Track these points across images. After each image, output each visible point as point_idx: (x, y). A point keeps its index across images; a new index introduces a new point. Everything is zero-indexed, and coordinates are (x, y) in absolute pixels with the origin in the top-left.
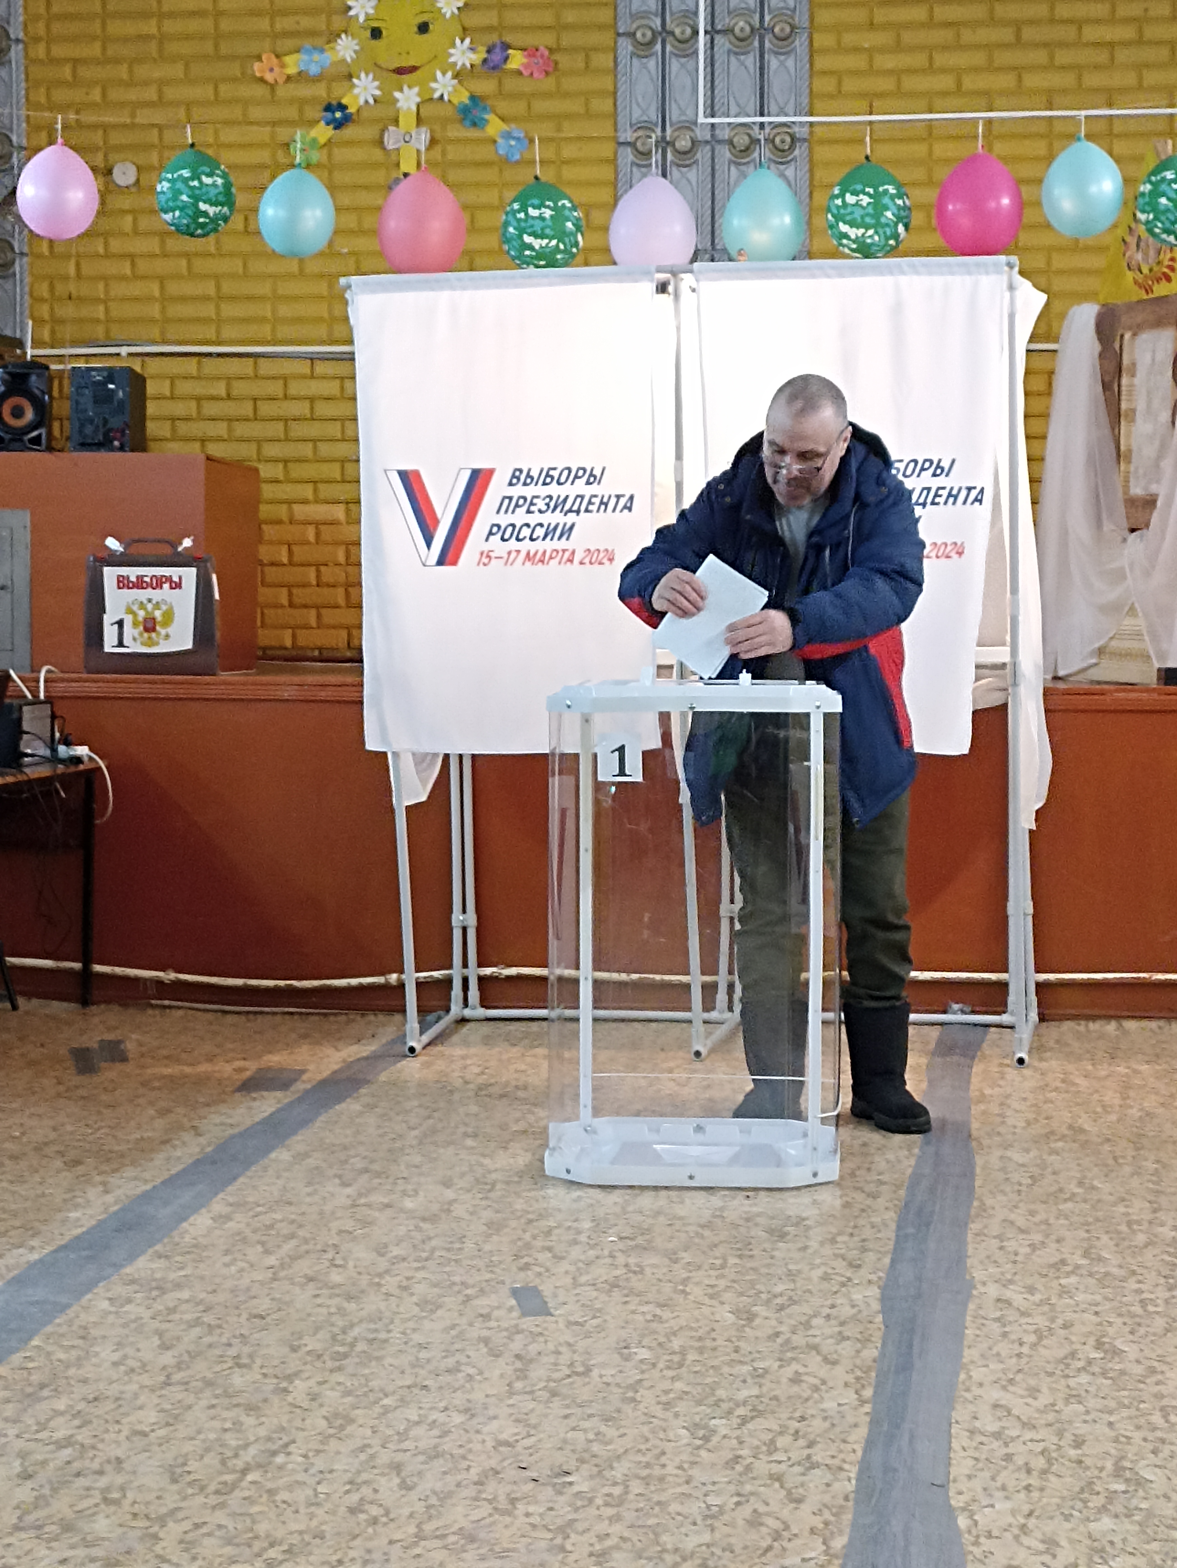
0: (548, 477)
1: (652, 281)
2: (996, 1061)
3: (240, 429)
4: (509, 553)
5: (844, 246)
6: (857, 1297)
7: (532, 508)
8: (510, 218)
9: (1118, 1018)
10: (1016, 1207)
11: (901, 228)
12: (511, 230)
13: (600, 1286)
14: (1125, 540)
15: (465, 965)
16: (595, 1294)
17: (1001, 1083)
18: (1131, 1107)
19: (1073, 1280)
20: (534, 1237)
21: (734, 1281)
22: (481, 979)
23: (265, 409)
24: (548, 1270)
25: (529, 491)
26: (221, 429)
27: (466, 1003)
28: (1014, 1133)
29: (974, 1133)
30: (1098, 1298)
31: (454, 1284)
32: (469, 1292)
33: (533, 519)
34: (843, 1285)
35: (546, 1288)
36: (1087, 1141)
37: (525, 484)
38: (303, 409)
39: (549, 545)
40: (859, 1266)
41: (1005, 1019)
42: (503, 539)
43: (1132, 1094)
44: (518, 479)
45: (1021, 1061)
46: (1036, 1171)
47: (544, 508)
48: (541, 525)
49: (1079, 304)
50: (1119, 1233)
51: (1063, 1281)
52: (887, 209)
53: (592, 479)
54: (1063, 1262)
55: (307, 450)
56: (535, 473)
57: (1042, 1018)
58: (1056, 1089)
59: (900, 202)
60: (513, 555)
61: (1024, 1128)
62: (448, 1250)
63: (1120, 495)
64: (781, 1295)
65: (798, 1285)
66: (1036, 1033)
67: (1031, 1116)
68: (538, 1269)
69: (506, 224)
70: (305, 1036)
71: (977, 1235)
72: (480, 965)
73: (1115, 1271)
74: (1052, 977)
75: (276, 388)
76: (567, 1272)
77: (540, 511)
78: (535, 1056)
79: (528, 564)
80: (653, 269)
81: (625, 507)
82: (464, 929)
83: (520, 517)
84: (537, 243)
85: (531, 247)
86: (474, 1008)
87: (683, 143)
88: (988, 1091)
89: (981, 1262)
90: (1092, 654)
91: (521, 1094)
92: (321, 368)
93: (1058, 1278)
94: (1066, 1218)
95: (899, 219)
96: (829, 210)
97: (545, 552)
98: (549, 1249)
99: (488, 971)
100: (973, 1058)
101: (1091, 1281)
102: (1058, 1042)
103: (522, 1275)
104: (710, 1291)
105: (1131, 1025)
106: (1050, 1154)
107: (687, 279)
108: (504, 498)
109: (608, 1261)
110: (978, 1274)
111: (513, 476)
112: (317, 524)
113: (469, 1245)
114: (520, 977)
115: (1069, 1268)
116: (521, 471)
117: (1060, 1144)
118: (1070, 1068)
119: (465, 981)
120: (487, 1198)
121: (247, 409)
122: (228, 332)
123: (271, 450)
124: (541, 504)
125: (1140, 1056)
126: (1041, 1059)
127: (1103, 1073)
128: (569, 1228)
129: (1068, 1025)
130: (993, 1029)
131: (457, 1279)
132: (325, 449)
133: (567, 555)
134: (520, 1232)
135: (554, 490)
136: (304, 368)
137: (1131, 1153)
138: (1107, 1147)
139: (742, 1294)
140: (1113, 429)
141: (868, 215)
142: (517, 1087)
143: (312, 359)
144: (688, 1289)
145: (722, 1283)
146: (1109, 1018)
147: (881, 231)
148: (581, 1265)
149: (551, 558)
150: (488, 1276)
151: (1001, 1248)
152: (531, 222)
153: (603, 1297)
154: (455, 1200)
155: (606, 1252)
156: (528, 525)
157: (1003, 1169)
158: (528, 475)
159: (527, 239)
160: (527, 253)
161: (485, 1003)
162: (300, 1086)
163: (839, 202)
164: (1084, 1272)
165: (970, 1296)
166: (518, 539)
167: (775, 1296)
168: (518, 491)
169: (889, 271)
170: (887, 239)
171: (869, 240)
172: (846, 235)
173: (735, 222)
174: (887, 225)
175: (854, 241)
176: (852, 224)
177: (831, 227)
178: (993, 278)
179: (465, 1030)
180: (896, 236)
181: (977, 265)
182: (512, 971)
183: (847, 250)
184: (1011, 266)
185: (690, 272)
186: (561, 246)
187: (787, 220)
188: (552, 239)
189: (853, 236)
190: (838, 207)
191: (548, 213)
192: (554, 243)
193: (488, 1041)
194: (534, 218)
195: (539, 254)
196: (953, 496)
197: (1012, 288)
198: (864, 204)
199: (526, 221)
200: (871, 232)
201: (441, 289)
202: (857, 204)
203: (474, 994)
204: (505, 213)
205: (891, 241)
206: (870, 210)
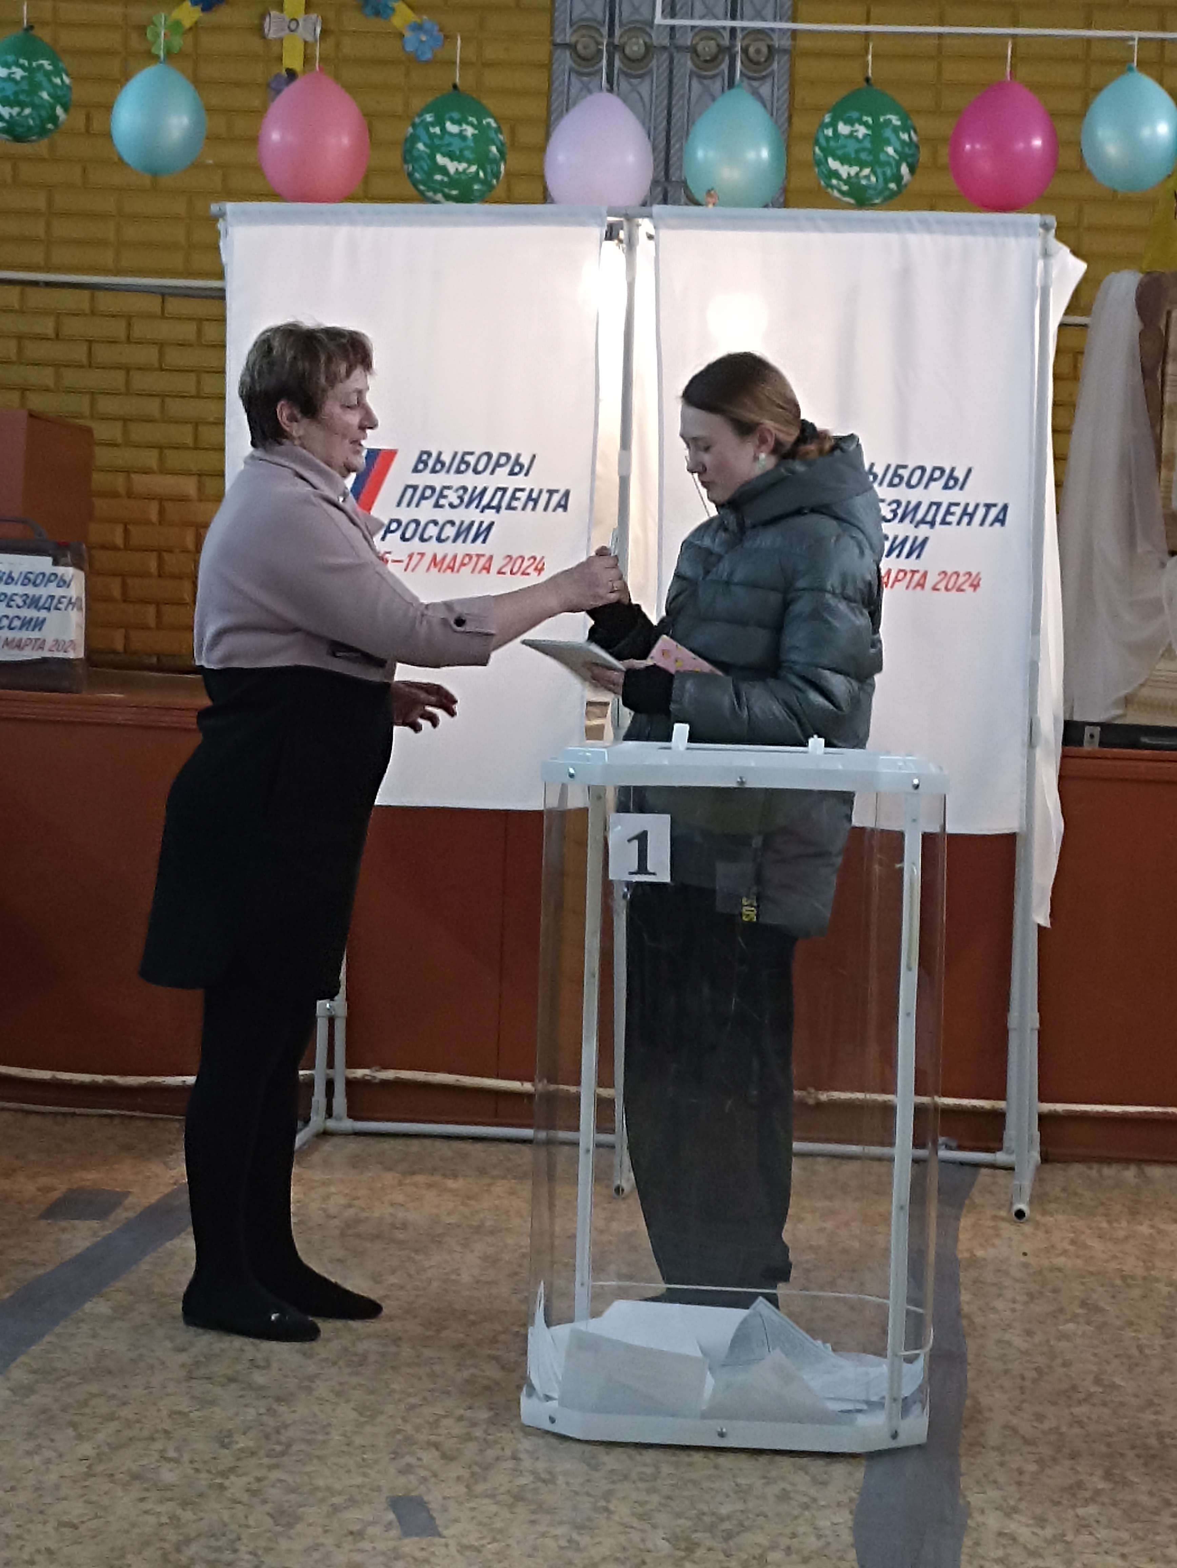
0: (462, 464)
1: (601, 226)
2: (989, 1212)
3: (70, 377)
4: (411, 556)
5: (833, 187)
6: (823, 1523)
7: (442, 501)
8: (421, 131)
9: (1140, 1162)
10: (1019, 1409)
11: (904, 169)
12: (421, 146)
13: (500, 1498)
14: (1163, 565)
15: (330, 1064)
16: (494, 1508)
17: (997, 1241)
18: (1157, 1280)
19: (1092, 1510)
20: (418, 1429)
21: (669, 1498)
22: (350, 1084)
23: (103, 354)
24: (435, 1475)
25: (438, 480)
26: (46, 376)
27: (329, 1113)
28: (1014, 1310)
29: (966, 1308)
30: (1125, 1536)
31: (317, 1489)
32: (337, 1500)
33: (442, 515)
34: (806, 1507)
35: (434, 1499)
36: (1105, 1324)
37: (434, 471)
38: (150, 355)
39: (461, 548)
40: (825, 1484)
41: (1000, 1157)
42: (403, 538)
43: (1158, 1263)
44: (426, 465)
45: (1020, 1214)
46: (1041, 1361)
47: (456, 502)
48: (452, 523)
49: (1117, 271)
50: (1147, 1447)
51: (1081, 1511)
52: (888, 143)
53: (518, 468)
54: (1080, 1485)
55: (152, 407)
56: (446, 458)
57: (1045, 1158)
58: (1065, 1252)
59: (905, 137)
60: (416, 558)
61: (1025, 1303)
62: (309, 1442)
63: (1159, 510)
64: (729, 1517)
65: (751, 1505)
66: (1039, 1179)
67: (1034, 1287)
68: (423, 1473)
69: (413, 139)
70: (128, 1148)
71: (971, 1445)
72: (351, 1064)
73: (1144, 1499)
74: (1060, 1107)
75: (118, 329)
76: (459, 1478)
77: (452, 506)
78: (416, 1185)
79: (434, 570)
80: (604, 211)
81: (559, 505)
82: (331, 1020)
83: (425, 512)
84: (452, 167)
85: (444, 170)
86: (339, 1119)
87: (635, 48)
88: (980, 1253)
89: (978, 1482)
90: (1116, 704)
91: (400, 1235)
92: (174, 306)
93: (1074, 1507)
94: (1081, 1424)
95: (903, 157)
96: (817, 142)
97: (455, 558)
98: (436, 1446)
99: (359, 1073)
100: (961, 1206)
101: (1116, 1512)
102: (1064, 1190)
103: (402, 1480)
104: (640, 1510)
105: (1156, 1172)
106: (1059, 1339)
107: (645, 226)
108: (408, 487)
109: (510, 1464)
110: (975, 1499)
111: (420, 460)
112: (161, 500)
113: (336, 1436)
114: (398, 1083)
115: (1087, 1494)
116: (429, 454)
117: (1071, 1326)
118: (1080, 1224)
119: (330, 1085)
120: (357, 1374)
121: (79, 353)
122: (60, 255)
123: (107, 405)
124: (453, 498)
125: (1166, 1213)
126: (1044, 1213)
127: (1122, 1234)
128: (460, 1418)
129: (1077, 1169)
130: (984, 1171)
131: (321, 1483)
132: (175, 407)
133: (482, 561)
134: (399, 1421)
135: (469, 480)
136: (153, 304)
137: (1159, 1341)
138: (1129, 1333)
139: (679, 1515)
140: (1153, 427)
141: (864, 149)
142: (393, 1226)
143: (164, 294)
144: (612, 1507)
145: (655, 1499)
146: (1127, 1161)
147: (879, 171)
148: (476, 1469)
149: (463, 564)
150: (359, 1480)
151: (1002, 1464)
152: (447, 140)
153: (505, 1514)
154: (317, 1375)
155: (508, 1452)
156: (435, 523)
157: (1002, 1358)
158: (438, 460)
159: (441, 160)
160: (438, 177)
161: (353, 1114)
162: (122, 1215)
163: (829, 132)
164: (1106, 1500)
165: (964, 1527)
166: (422, 539)
167: (722, 1519)
168: (425, 479)
169: (895, 227)
170: (886, 181)
171: (864, 182)
172: (836, 174)
173: (700, 154)
174: (889, 164)
175: (846, 182)
176: (844, 160)
177: (818, 163)
178: (1024, 241)
179: (327, 1147)
180: (898, 178)
181: (1004, 224)
182: (389, 1074)
183: (836, 194)
184: (1046, 227)
185: (650, 216)
186: (481, 174)
187: (765, 154)
188: (470, 163)
189: (845, 176)
190: (827, 138)
191: (470, 131)
192: (473, 169)
193: (357, 1163)
194: (451, 135)
195: (454, 182)
196: (968, 515)
197: (1046, 254)
198: (860, 136)
199: (441, 137)
200: (867, 171)
201: (338, 223)
202: (851, 136)
203: (340, 1101)
204: (414, 125)
205: (893, 186)
206: (867, 144)
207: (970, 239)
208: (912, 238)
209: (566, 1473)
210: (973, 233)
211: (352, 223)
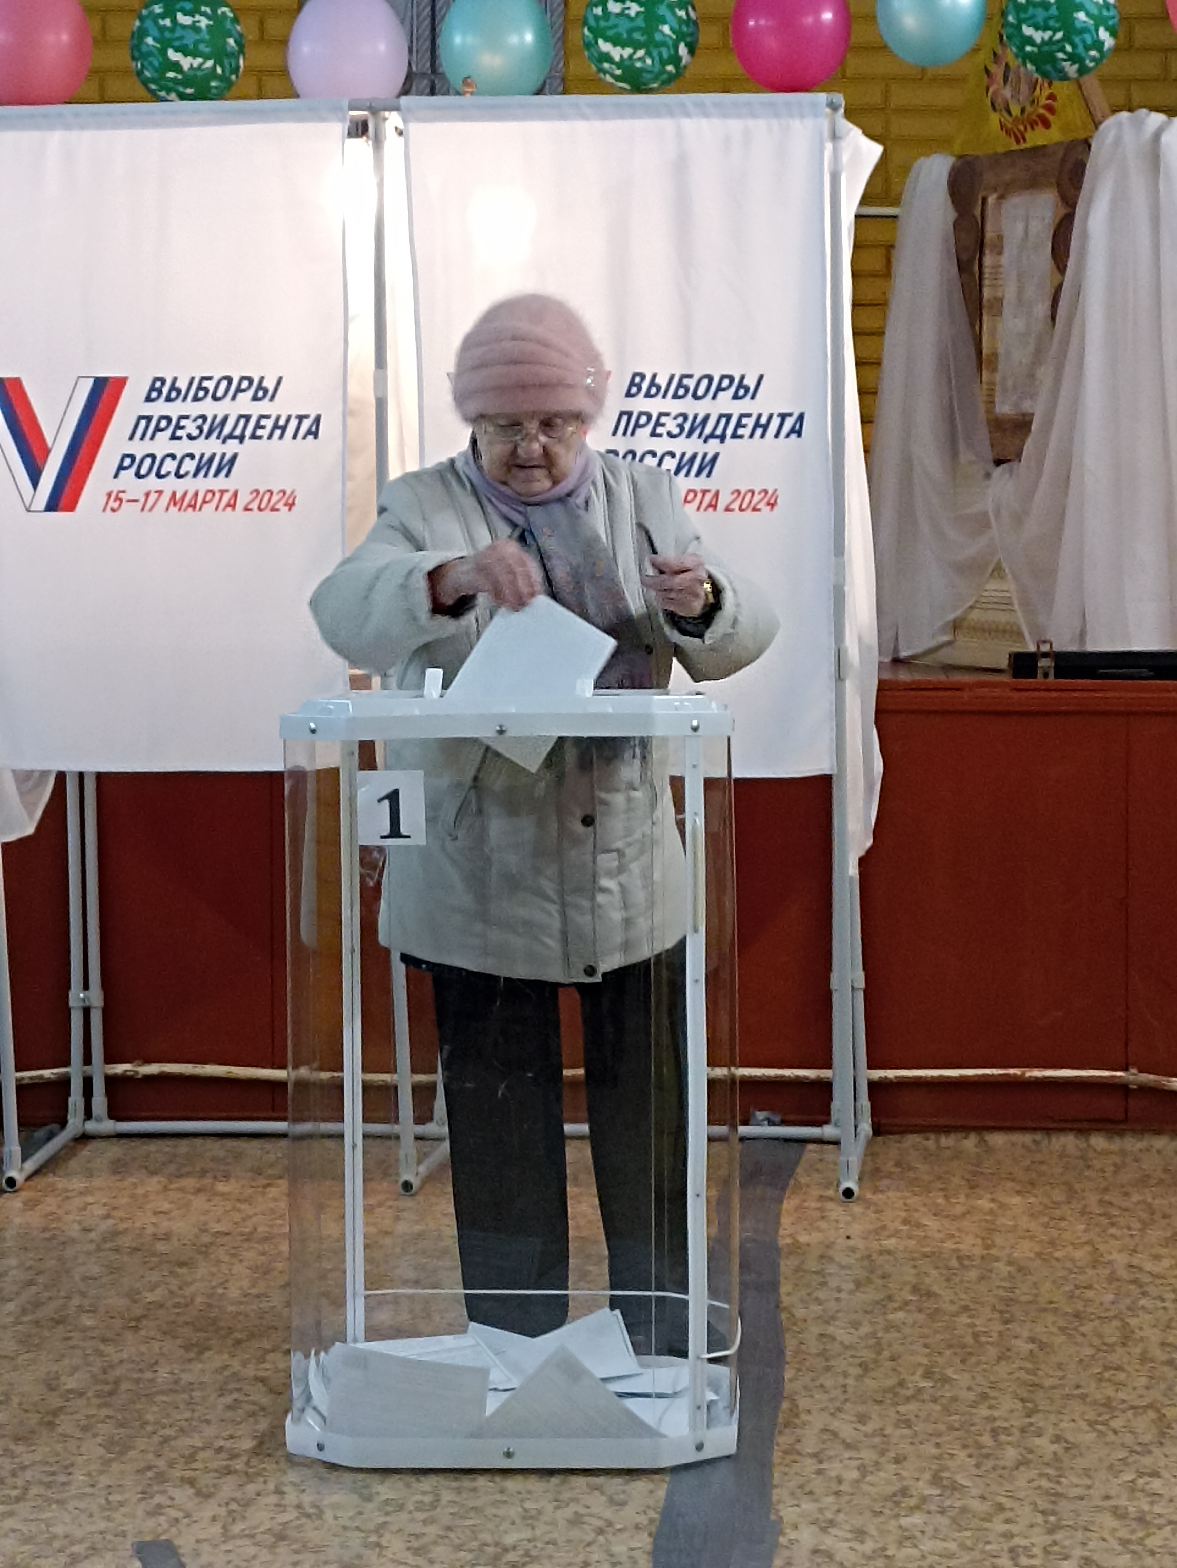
0: (200, 390)
1: (342, 120)
2: (815, 1192)
4: (147, 495)
5: (605, 72)
6: (620, 1549)
7: (179, 433)
8: (149, 24)
9: (981, 1129)
10: (839, 1410)
11: (683, 50)
12: (150, 41)
13: (259, 1538)
14: (988, 476)
15: (87, 1060)
16: (252, 1550)
17: (823, 1225)
18: (997, 1259)
19: (917, 1519)
20: (171, 1465)
21: (449, 1529)
22: (111, 1081)
24: (188, 1516)
25: (174, 410)
27: (88, 1114)
28: (838, 1300)
29: (785, 1300)
30: (953, 1546)
31: (55, 1537)
32: (76, 1549)
33: (181, 448)
34: (600, 1532)
35: (185, 1543)
36: (937, 1310)
37: (169, 399)
39: (202, 484)
40: (623, 1504)
41: (828, 1131)
42: (138, 475)
43: (999, 1240)
44: (160, 392)
45: (848, 1193)
46: (868, 1355)
47: (195, 433)
48: (192, 456)
49: (926, 154)
50: (980, 1447)
51: (904, 1521)
52: (664, 21)
53: (261, 393)
54: (904, 1492)
56: (182, 384)
57: (878, 1130)
58: (896, 1234)
59: (682, 13)
60: (153, 497)
61: (851, 1292)
62: (49, 1485)
63: (982, 415)
64: (514, 1548)
65: (538, 1532)
66: (870, 1153)
67: (862, 1274)
68: (173, 1513)
69: (142, 33)
71: (786, 1452)
72: (110, 1058)
73: (976, 1505)
74: (891, 1074)
76: (214, 1519)
77: (190, 437)
78: (182, 1190)
79: (173, 509)
80: (346, 104)
81: (309, 432)
82: (87, 1012)
83: (161, 445)
84: (186, 62)
85: (176, 67)
86: (99, 1120)
88: (803, 1239)
89: (792, 1494)
90: (943, 630)
91: (161, 1247)
93: (897, 1516)
94: (908, 1424)
95: (680, 36)
96: (585, 23)
97: (196, 494)
98: (191, 1482)
99: (120, 1068)
100: (784, 1189)
101: (944, 1521)
102: (897, 1164)
103: (151, 1523)
104: (415, 1544)
105: (998, 1139)
106: (887, 1330)
107: (393, 119)
108: (141, 418)
109: (273, 1499)
110: (788, 1513)
111: (152, 388)
113: (79, 1477)
114: (163, 1077)
115: (913, 1502)
116: (163, 381)
117: (900, 1315)
118: (913, 1201)
119: (88, 1082)
120: (106, 1405)
124: (190, 427)
125: (1010, 1184)
126: (876, 1190)
127: (959, 1210)
128: (220, 1450)
129: (913, 1139)
130: (811, 1147)
131: (59, 1530)
133: (227, 497)
134: (151, 1456)
135: (208, 407)
137: (997, 1327)
138: (964, 1319)
139: (459, 1548)
140: (971, 323)
141: (637, 29)
142: (156, 1238)
144: (384, 1543)
145: (432, 1530)
146: (966, 1129)
147: (655, 52)
148: (234, 1506)
149: (205, 501)
150: (102, 1525)
151: (819, 1472)
152: (179, 33)
153: (264, 1555)
154: (61, 1409)
155: (271, 1486)
156: (173, 456)
157: (823, 1354)
158: (173, 387)
159: (173, 55)
160: (171, 75)
161: (115, 1114)
163: (598, 11)
164: (933, 1507)
165: (775, 1545)
166: (159, 476)
167: (506, 1550)
168: (159, 408)
169: (670, 112)
170: (664, 63)
171: (638, 65)
172: (607, 57)
173: (458, 40)
174: (664, 44)
175: (619, 65)
176: (616, 42)
177: (588, 46)
178: (809, 122)
179: (86, 1152)
180: (676, 60)
181: (788, 105)
182: (153, 1069)
183: (609, 79)
184: (833, 107)
185: (397, 109)
186: (219, 70)
187: (529, 37)
188: (206, 58)
189: (617, 58)
190: (596, 17)
191: (204, 22)
192: (210, 63)
193: (118, 1168)
194: (184, 27)
195: (189, 79)
196: (762, 426)
197: (835, 137)
198: (632, 13)
199: (172, 30)
200: (641, 53)
201: (51, 127)
202: (622, 14)
203: (99, 1101)
204: (141, 18)
205: (670, 68)
206: (640, 23)
207: (750, 123)
208: (688, 124)
209: (335, 1506)
210: (754, 116)
211: (68, 127)
